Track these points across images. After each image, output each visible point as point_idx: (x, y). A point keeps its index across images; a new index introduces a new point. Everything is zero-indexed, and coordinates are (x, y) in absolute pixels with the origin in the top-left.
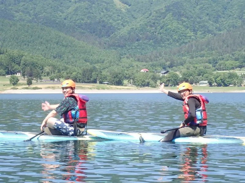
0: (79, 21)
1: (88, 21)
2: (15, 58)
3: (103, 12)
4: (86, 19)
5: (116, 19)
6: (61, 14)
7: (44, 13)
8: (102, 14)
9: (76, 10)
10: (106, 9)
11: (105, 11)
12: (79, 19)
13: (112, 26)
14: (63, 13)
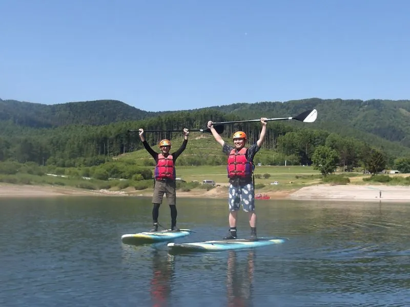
0: (368, 127)
1: (378, 127)
2: (315, 139)
3: (391, 118)
4: (375, 124)
5: (404, 124)
6: (350, 121)
7: (335, 121)
8: (391, 120)
9: (365, 117)
10: (394, 116)
11: (393, 118)
12: (369, 125)
13: (401, 131)
14: (352, 120)
